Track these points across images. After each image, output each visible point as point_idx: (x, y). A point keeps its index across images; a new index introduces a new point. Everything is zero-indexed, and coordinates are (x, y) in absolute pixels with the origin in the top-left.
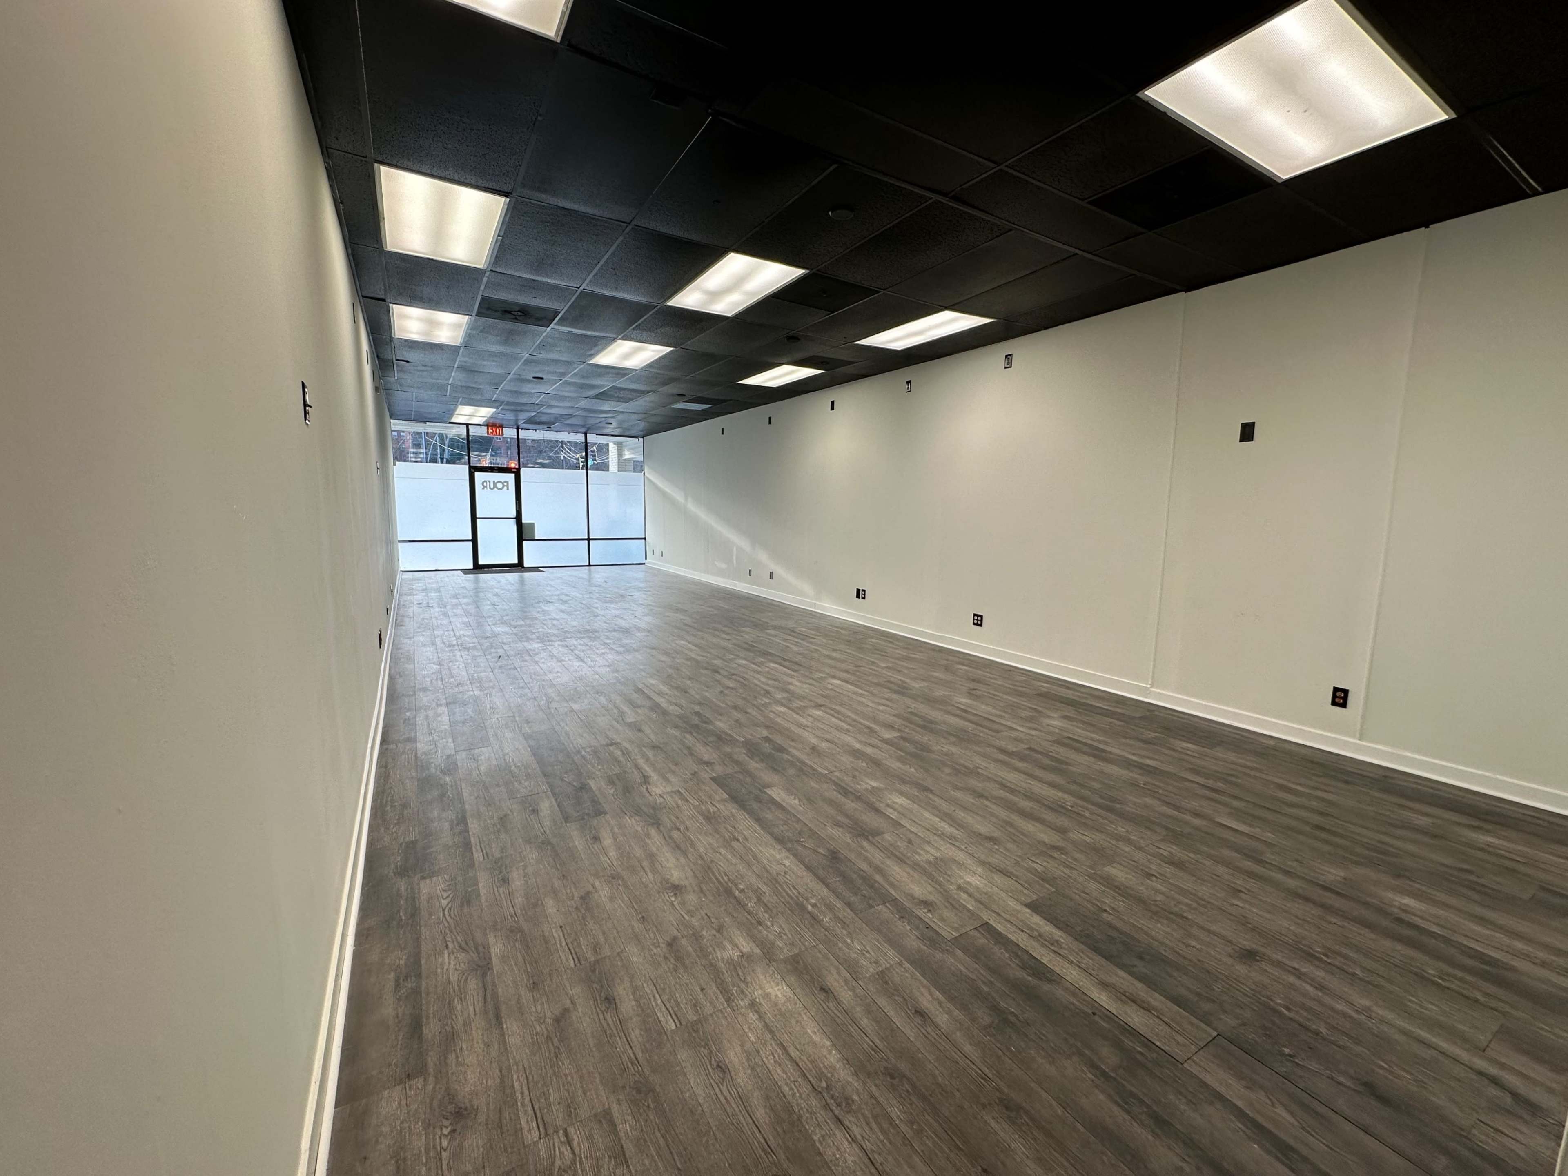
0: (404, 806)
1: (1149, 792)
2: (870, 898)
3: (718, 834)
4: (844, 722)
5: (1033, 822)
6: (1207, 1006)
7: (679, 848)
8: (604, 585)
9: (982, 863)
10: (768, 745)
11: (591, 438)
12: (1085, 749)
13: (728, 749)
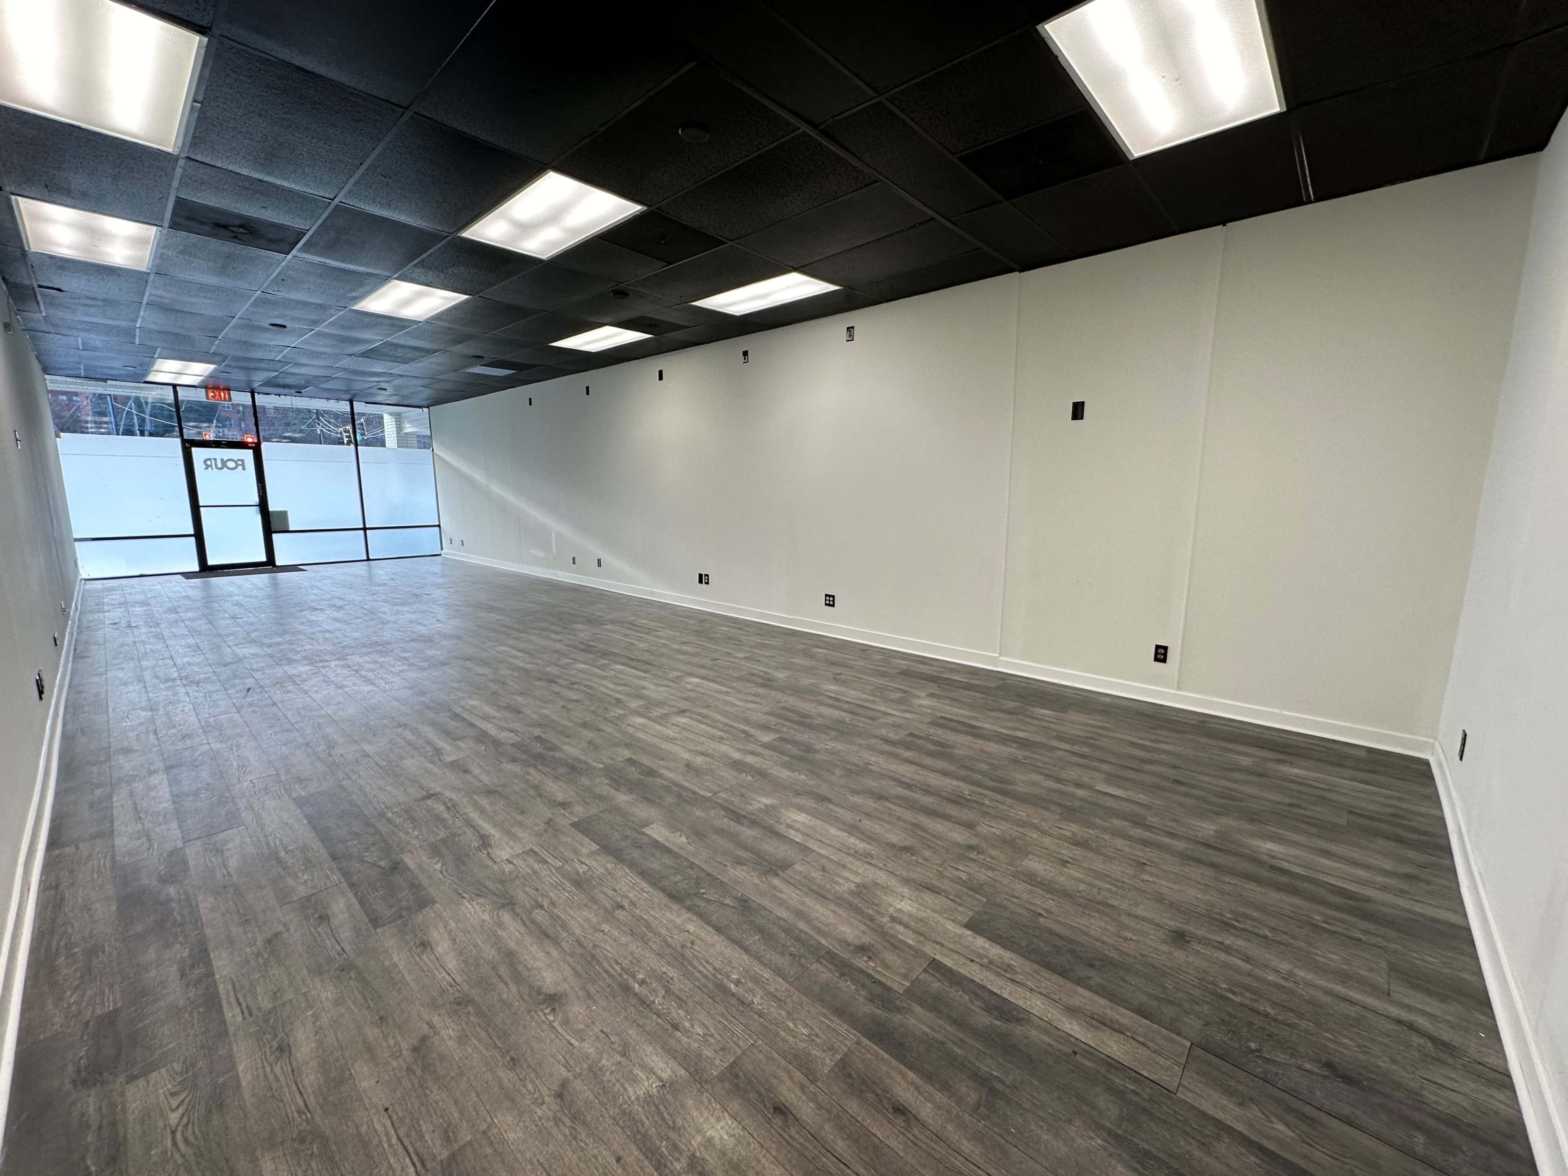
0: (92, 952)
1: (1029, 767)
2: (801, 957)
3: (596, 903)
4: (714, 727)
5: (940, 821)
6: (1169, 1011)
7: (547, 936)
8: (391, 583)
9: (907, 881)
10: (633, 769)
11: (359, 407)
12: (959, 727)
13: (585, 781)
